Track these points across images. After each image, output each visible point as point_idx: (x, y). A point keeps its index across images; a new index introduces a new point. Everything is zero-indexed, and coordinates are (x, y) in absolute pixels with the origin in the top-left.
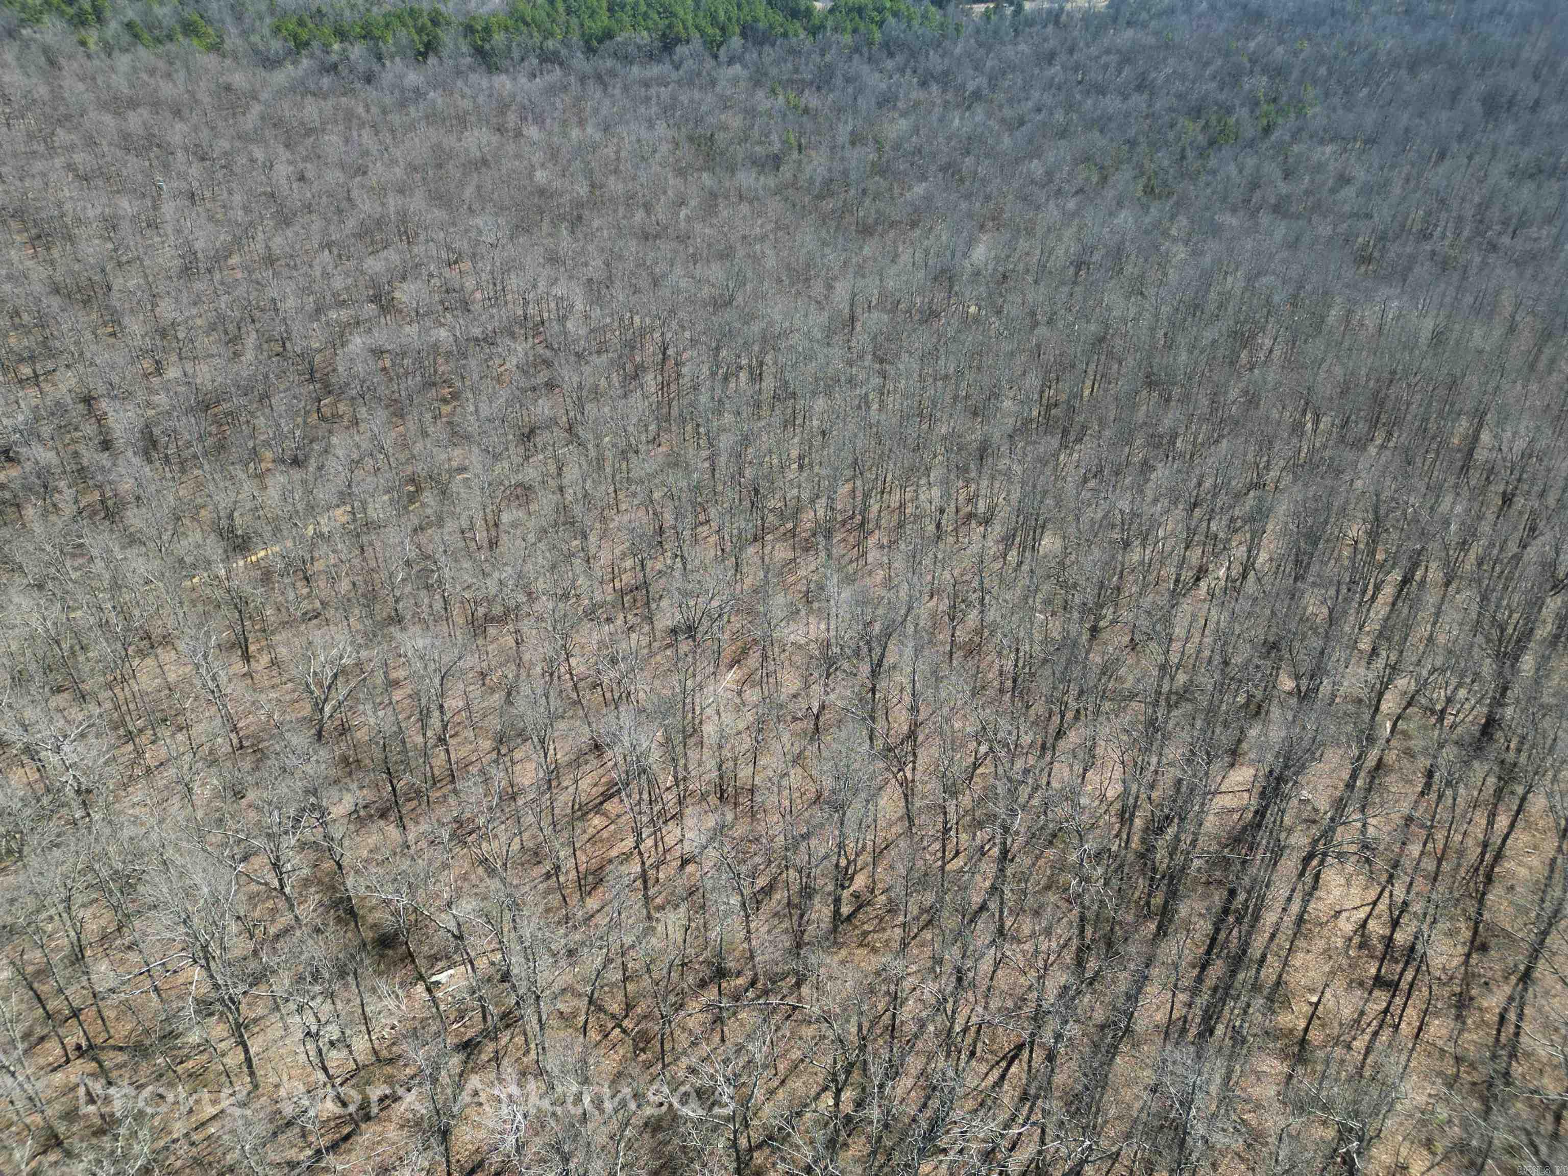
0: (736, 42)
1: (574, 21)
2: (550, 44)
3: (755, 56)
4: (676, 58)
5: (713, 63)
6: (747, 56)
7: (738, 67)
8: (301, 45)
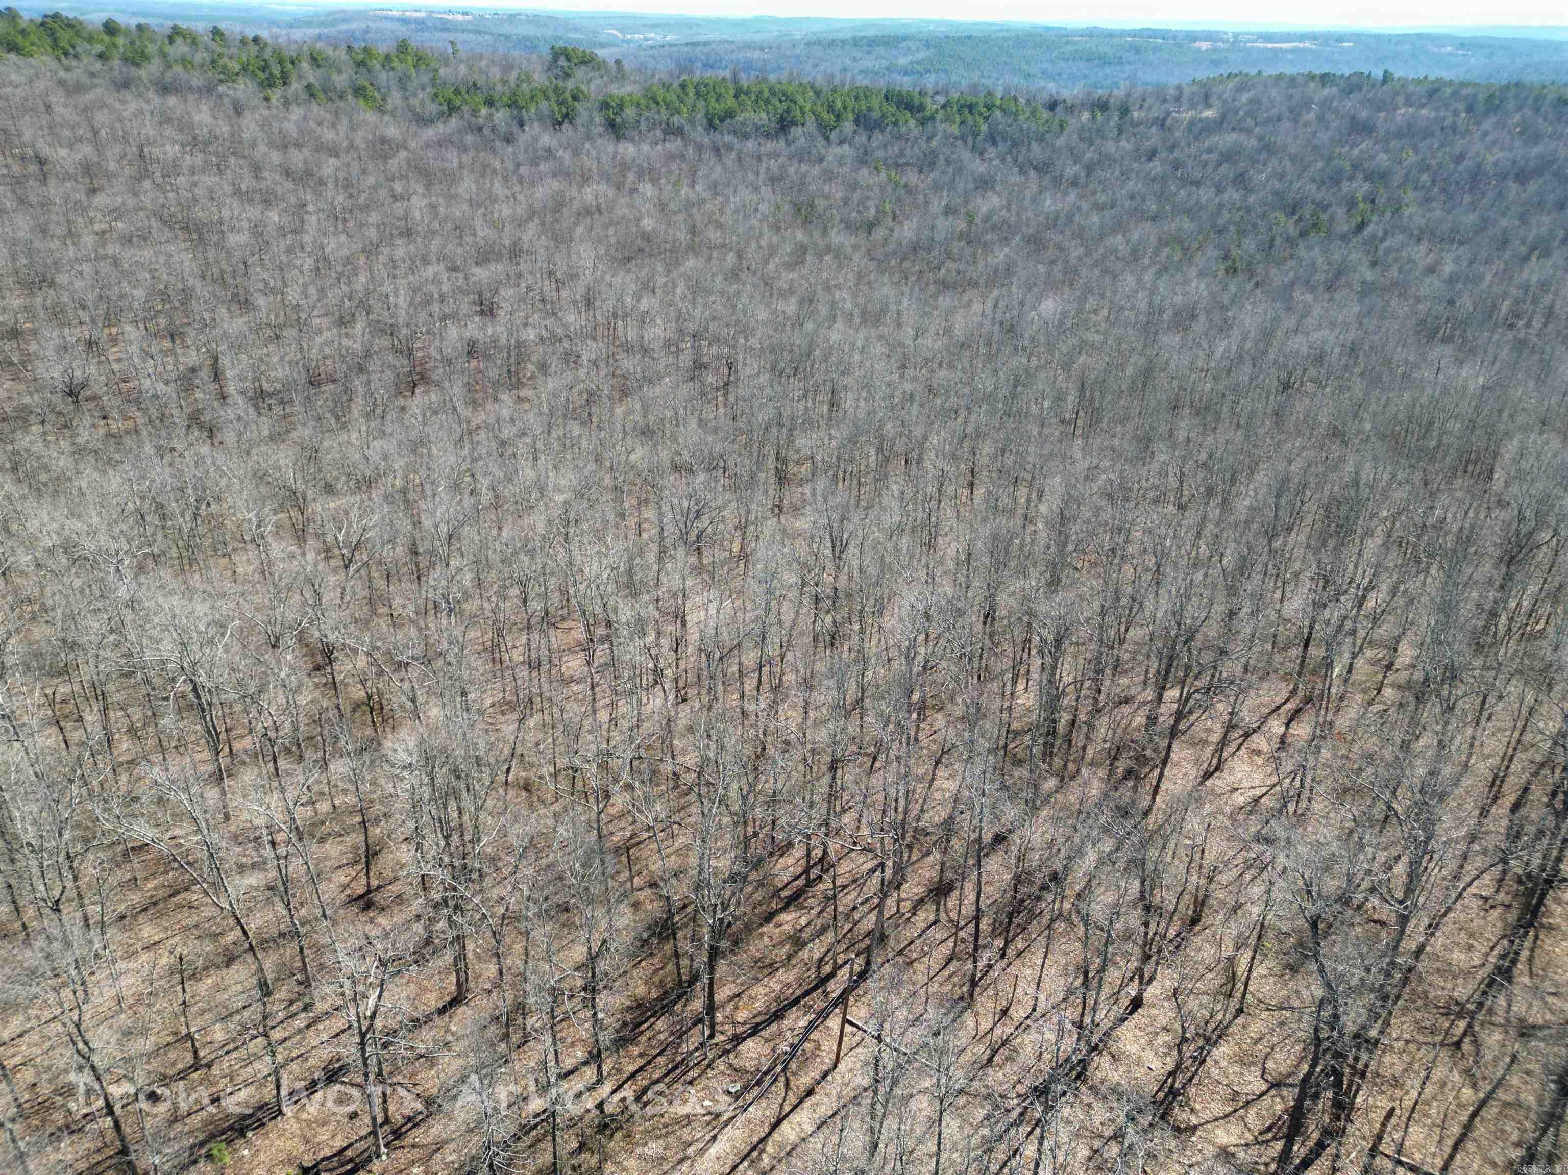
0: (848, 126)
1: (701, 104)
2: (675, 120)
3: (864, 139)
4: (790, 138)
5: (823, 142)
6: (857, 138)
7: (846, 147)
8: (452, 109)
